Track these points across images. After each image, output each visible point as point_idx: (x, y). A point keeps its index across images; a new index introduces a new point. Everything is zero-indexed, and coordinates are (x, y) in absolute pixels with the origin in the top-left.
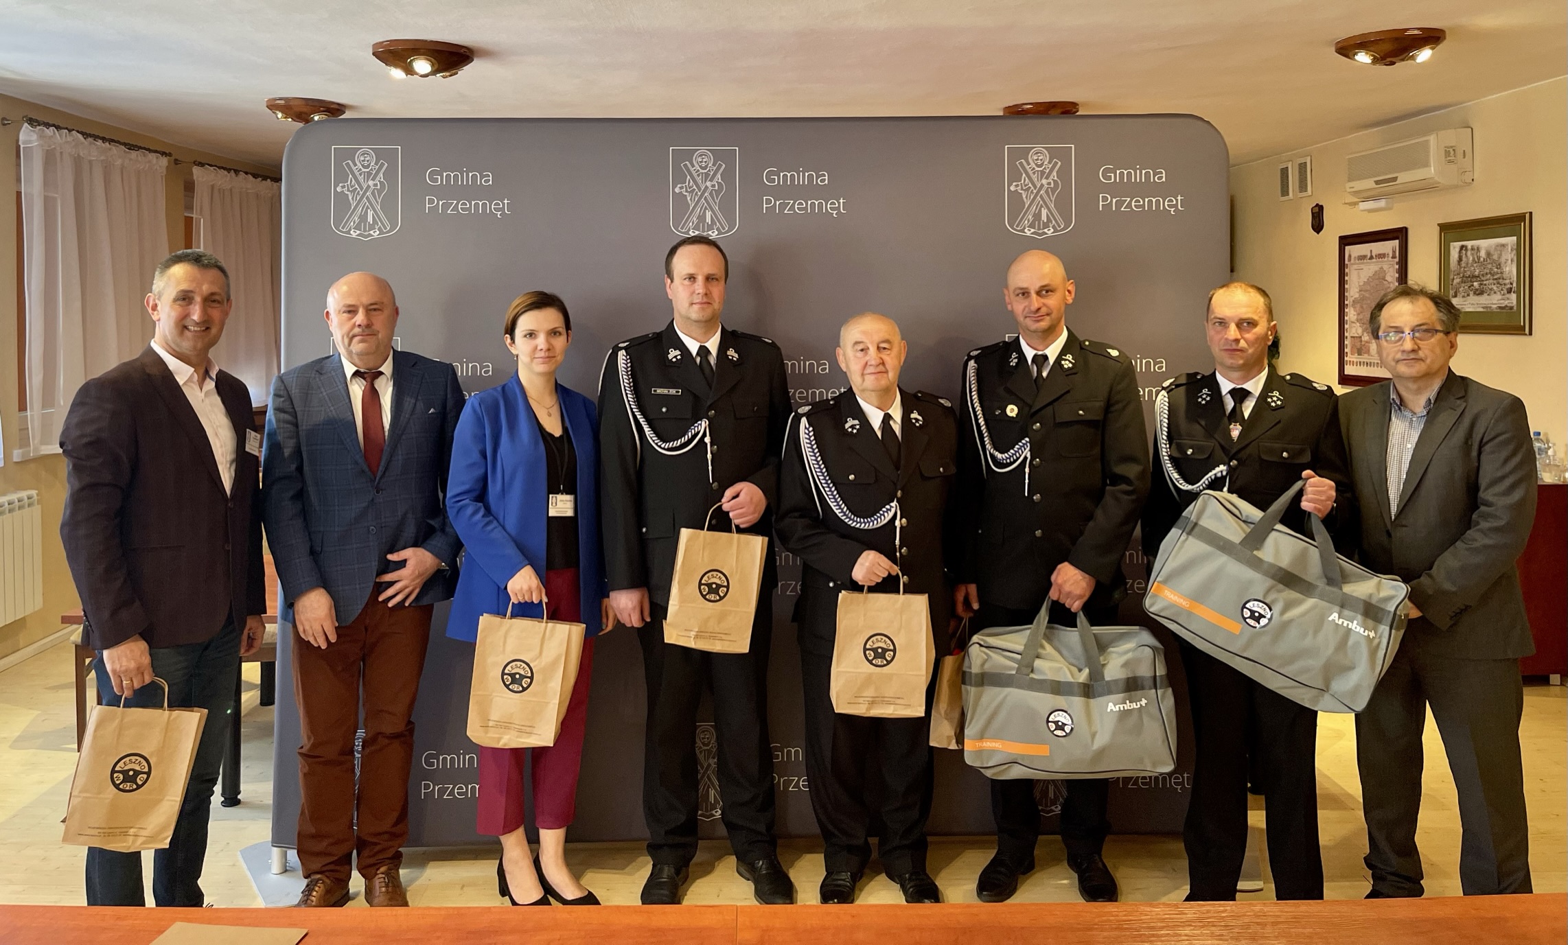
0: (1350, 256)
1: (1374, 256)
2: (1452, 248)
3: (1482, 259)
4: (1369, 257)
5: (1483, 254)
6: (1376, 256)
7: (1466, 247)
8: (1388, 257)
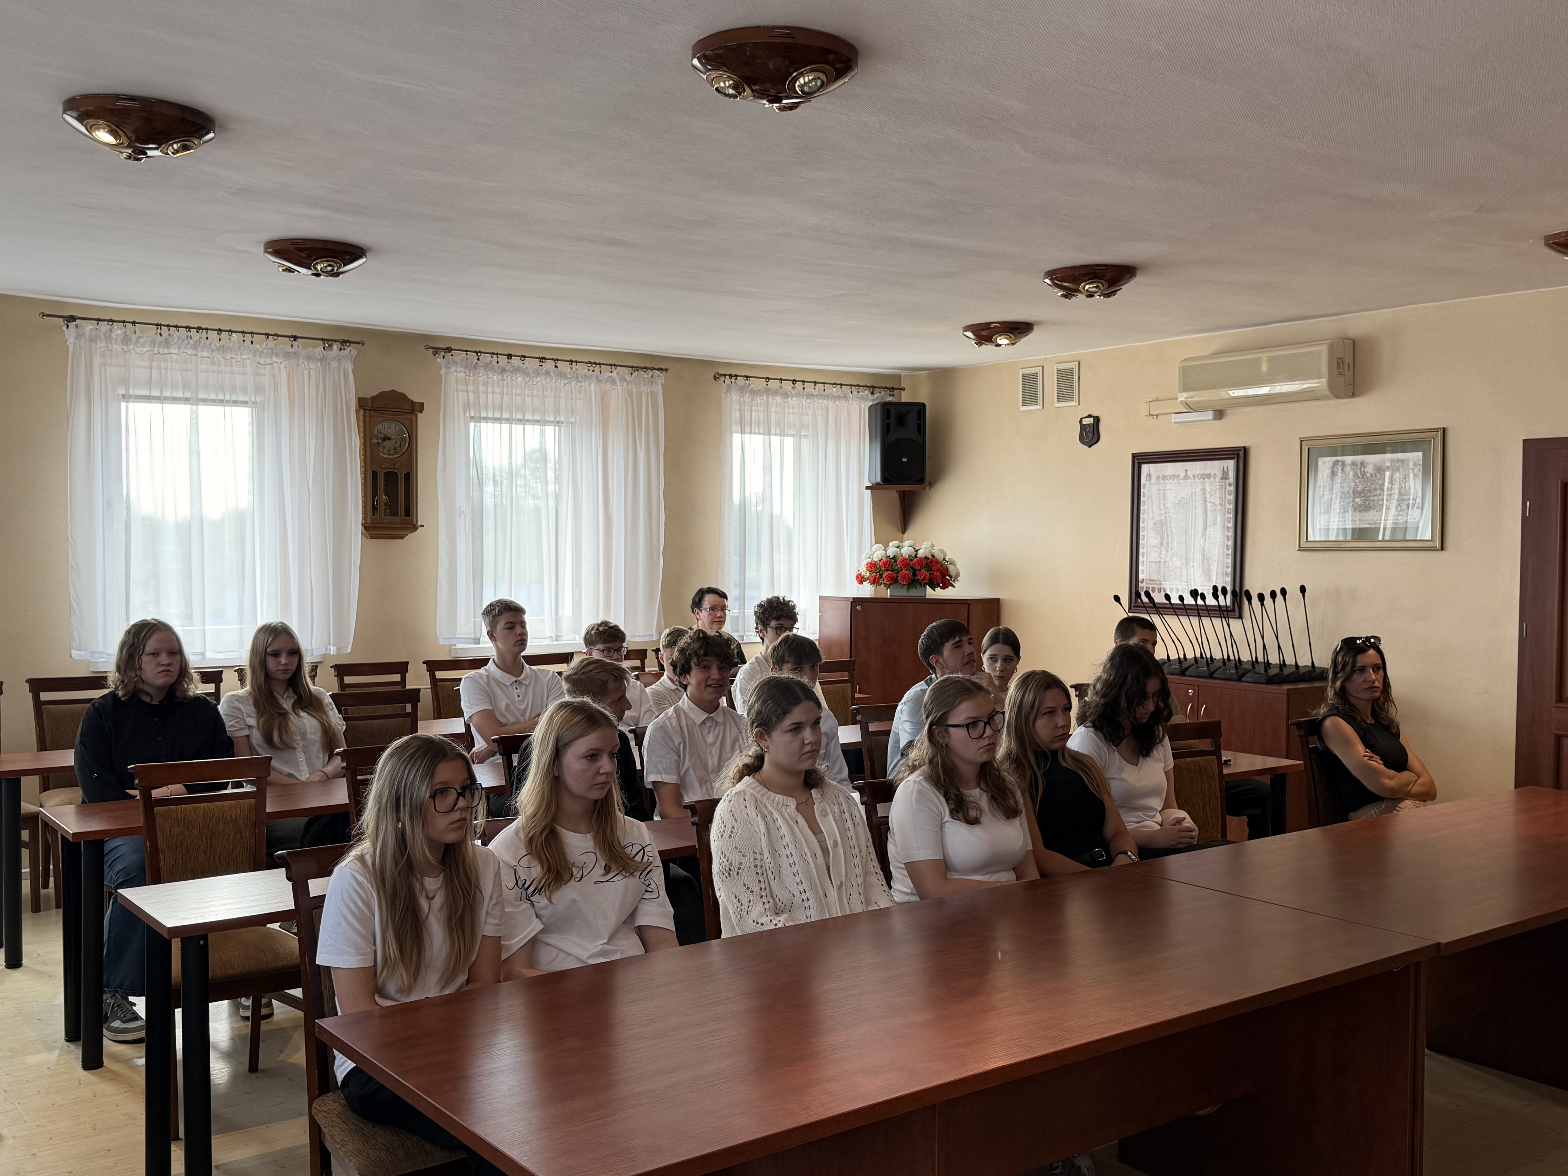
0: (1149, 475)
1: (1191, 477)
2: (1320, 463)
3: (1368, 475)
4: (1181, 477)
5: (1370, 469)
6: (1194, 476)
7: (1343, 464)
8: (1215, 478)
